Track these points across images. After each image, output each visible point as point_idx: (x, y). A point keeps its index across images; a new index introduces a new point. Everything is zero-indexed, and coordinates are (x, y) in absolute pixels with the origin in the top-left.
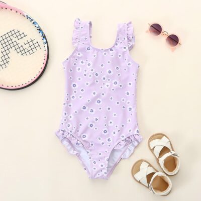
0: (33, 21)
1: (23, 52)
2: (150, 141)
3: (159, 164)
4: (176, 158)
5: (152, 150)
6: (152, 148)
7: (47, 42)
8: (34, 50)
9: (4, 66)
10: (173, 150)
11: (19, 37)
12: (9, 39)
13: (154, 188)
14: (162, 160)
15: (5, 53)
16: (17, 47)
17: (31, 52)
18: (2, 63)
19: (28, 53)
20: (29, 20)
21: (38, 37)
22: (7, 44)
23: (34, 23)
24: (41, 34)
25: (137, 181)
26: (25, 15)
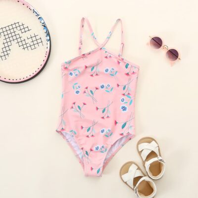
1: (25, 46)
3: (145, 167)
4: (162, 164)
5: (140, 153)
6: (140, 150)
7: (50, 40)
8: (36, 46)
9: (4, 58)
10: (160, 156)
11: (23, 31)
12: (12, 31)
13: (139, 191)
14: (148, 164)
15: (6, 45)
16: (19, 40)
17: (33, 47)
18: (3, 54)
19: (29, 48)
20: (35, 14)
21: (42, 33)
22: (10, 35)
23: (39, 18)
24: (45, 30)
25: (124, 181)
26: (32, 8)
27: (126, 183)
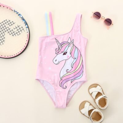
0: (18, 14)
1: (13, 34)
2: (89, 89)
3: (96, 103)
4: (106, 99)
5: (91, 94)
6: (91, 93)
7: (28, 27)
8: (20, 32)
10: (104, 94)
11: (10, 24)
13: (92, 118)
14: (97, 100)
15: (1, 35)
16: (9, 31)
17: (18, 33)
19: (16, 34)
20: (16, 13)
21: (22, 24)
22: (3, 29)
23: (19, 15)
24: (24, 22)
25: (82, 114)
26: (13, 10)
27: (84, 114)
